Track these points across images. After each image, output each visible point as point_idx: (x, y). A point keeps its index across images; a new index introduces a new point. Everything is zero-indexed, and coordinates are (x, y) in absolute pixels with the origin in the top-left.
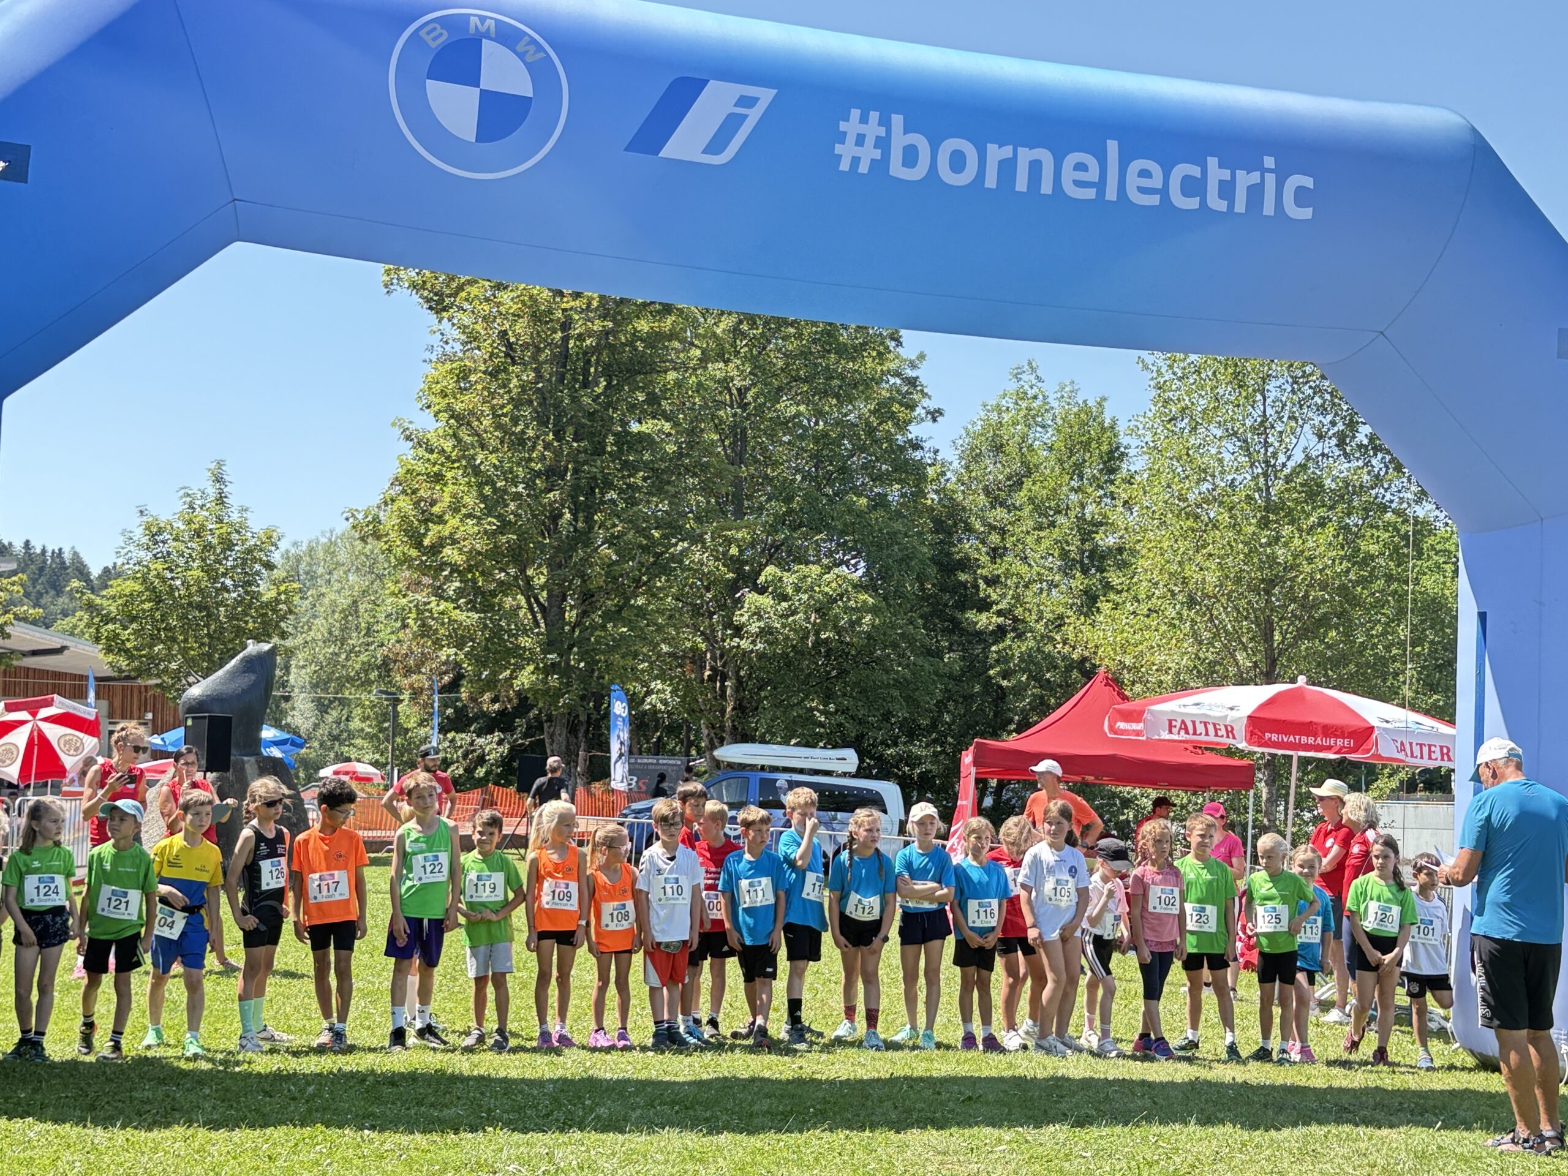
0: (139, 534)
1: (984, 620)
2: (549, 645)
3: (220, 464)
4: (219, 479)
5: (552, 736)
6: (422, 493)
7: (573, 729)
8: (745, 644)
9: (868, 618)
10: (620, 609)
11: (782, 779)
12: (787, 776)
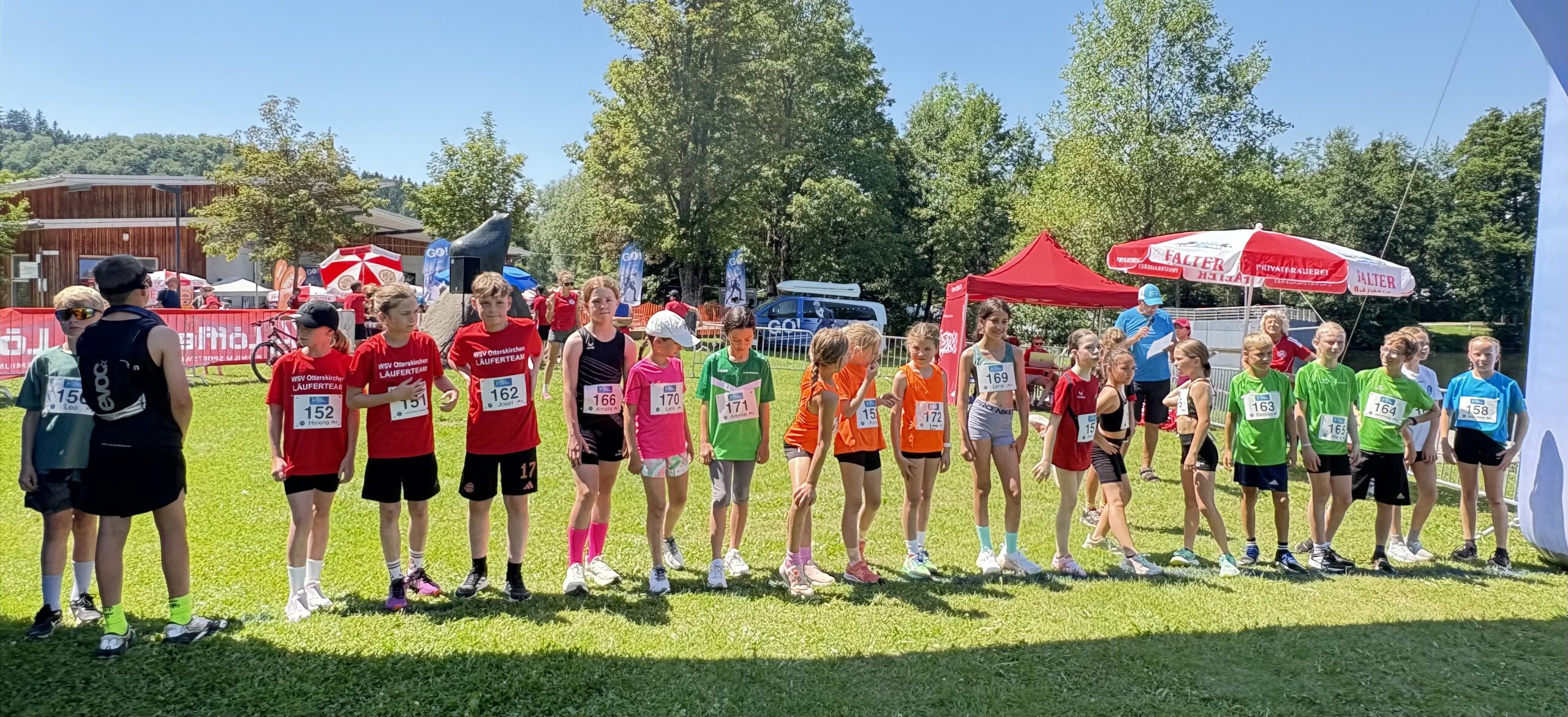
0: (441, 154)
1: (924, 213)
2: (681, 223)
3: (489, 114)
4: (488, 123)
5: (683, 276)
6: (606, 133)
7: (695, 271)
8: (793, 224)
9: (863, 210)
10: (722, 202)
11: (817, 301)
12: (820, 299)
